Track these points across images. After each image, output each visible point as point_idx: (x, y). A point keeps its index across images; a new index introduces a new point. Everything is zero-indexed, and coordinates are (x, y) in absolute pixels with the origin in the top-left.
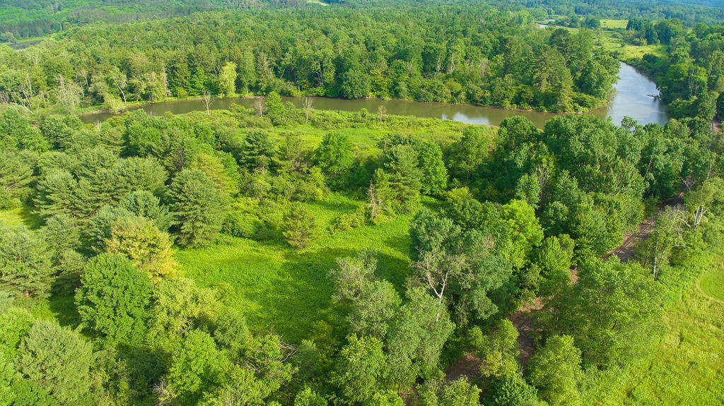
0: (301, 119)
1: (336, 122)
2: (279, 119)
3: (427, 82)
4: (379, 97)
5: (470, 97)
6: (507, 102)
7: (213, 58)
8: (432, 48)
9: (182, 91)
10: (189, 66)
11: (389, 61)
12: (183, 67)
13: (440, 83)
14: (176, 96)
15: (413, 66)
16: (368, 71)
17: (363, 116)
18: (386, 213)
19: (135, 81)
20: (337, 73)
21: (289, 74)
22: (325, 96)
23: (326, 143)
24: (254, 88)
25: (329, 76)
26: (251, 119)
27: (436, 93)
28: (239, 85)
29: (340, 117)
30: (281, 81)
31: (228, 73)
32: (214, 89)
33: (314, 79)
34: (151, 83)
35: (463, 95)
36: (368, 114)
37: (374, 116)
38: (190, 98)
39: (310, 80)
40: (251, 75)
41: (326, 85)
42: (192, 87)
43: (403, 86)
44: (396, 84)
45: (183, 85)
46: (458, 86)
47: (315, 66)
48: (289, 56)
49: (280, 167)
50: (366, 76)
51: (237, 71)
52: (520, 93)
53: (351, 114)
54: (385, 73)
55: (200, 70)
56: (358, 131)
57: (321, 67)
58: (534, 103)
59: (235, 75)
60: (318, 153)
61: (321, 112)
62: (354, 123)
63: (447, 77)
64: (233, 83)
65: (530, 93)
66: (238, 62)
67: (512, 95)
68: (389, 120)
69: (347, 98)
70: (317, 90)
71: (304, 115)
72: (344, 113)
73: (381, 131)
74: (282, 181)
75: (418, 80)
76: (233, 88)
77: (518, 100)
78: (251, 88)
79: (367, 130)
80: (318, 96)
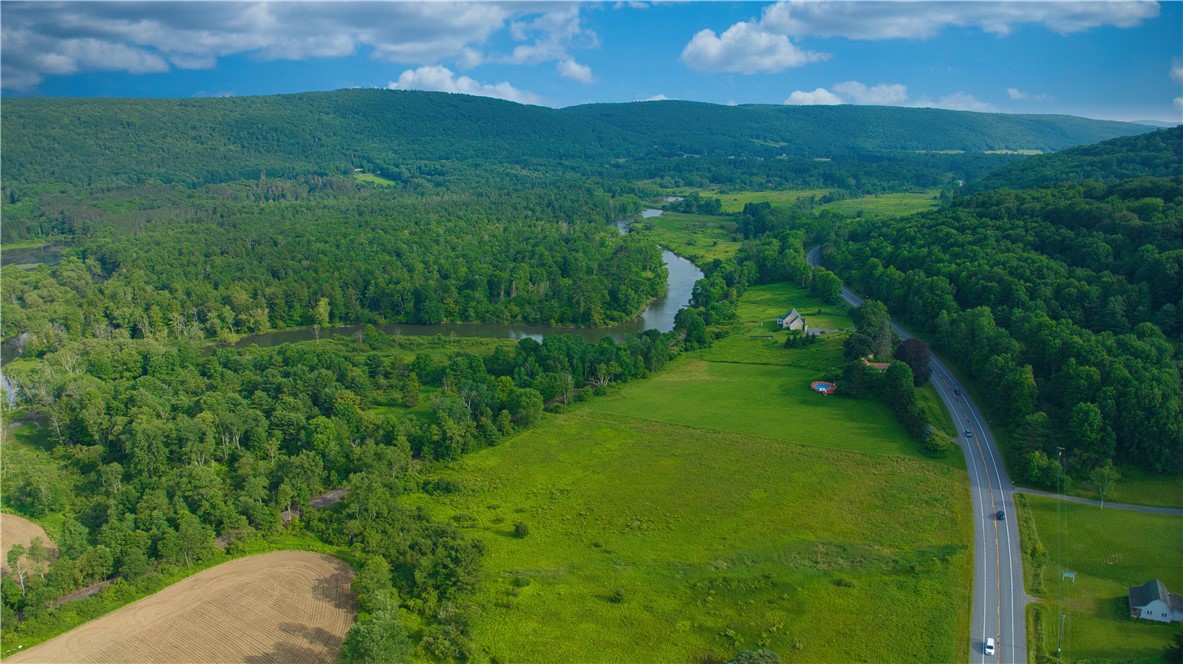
0: (393, 344)
1: (419, 345)
2: (376, 344)
3: (491, 308)
4: (452, 321)
5: (525, 318)
6: (553, 321)
7: (305, 293)
8: (496, 276)
9: (281, 323)
10: (287, 302)
11: (460, 290)
12: (280, 302)
13: (502, 308)
14: (276, 327)
15: (480, 294)
16: (442, 301)
17: (439, 339)
18: (452, 391)
19: (243, 317)
20: (416, 303)
21: (374, 304)
22: (406, 323)
23: (418, 359)
24: (345, 318)
25: (410, 306)
26: (355, 345)
27: (498, 317)
28: (332, 316)
29: (422, 341)
30: (366, 312)
31: (323, 308)
32: (310, 320)
33: (396, 308)
34: (258, 318)
35: (519, 318)
36: (443, 338)
37: (447, 339)
38: (288, 329)
39: (393, 310)
40: (342, 308)
41: (407, 314)
42: (290, 319)
43: (472, 313)
44: (466, 310)
45: (282, 318)
46: (516, 310)
47: (397, 298)
48: (372, 288)
49: (391, 373)
50: (440, 305)
51: (330, 304)
52: (563, 313)
53: (430, 338)
54: (456, 302)
55: (297, 305)
56: (437, 350)
57: (403, 299)
58: (574, 321)
59: (329, 308)
60: (413, 365)
61: (406, 338)
62: (433, 345)
63: (510, 301)
64: (327, 315)
65: (569, 313)
66: (330, 296)
67: (557, 316)
68: (459, 341)
69: (425, 324)
70: (399, 318)
71: (394, 341)
72: (425, 337)
73: (452, 349)
74: (393, 381)
75: (485, 305)
76: (327, 319)
77: (561, 320)
78: (341, 318)
79: (443, 350)
80: (400, 323)
